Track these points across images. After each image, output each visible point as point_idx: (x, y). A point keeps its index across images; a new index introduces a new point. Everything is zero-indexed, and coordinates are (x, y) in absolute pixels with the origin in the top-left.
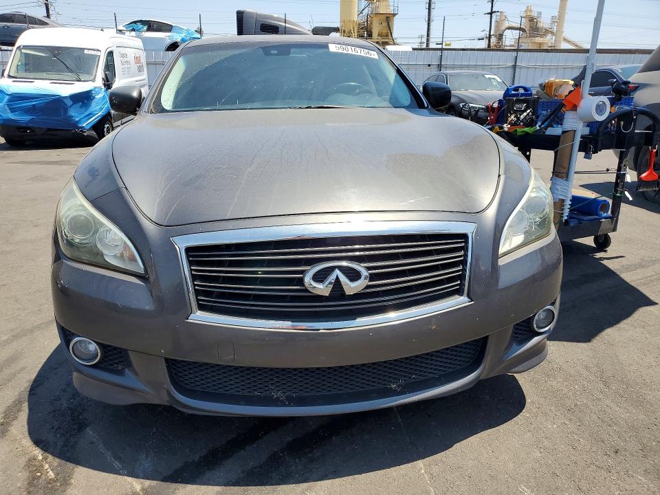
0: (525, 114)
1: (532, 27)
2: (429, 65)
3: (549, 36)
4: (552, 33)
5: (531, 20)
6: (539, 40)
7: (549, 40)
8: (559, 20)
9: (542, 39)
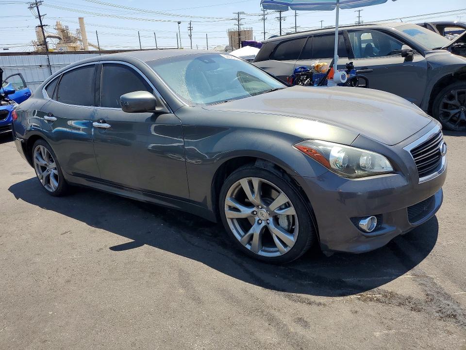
0: (307, 81)
1: (65, 36)
2: (41, 66)
3: (78, 43)
4: (79, 40)
5: (63, 31)
6: (72, 45)
7: (79, 45)
8: (81, 31)
9: (74, 44)
